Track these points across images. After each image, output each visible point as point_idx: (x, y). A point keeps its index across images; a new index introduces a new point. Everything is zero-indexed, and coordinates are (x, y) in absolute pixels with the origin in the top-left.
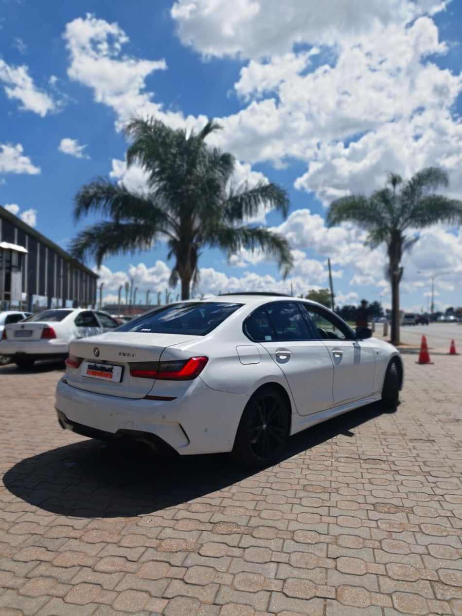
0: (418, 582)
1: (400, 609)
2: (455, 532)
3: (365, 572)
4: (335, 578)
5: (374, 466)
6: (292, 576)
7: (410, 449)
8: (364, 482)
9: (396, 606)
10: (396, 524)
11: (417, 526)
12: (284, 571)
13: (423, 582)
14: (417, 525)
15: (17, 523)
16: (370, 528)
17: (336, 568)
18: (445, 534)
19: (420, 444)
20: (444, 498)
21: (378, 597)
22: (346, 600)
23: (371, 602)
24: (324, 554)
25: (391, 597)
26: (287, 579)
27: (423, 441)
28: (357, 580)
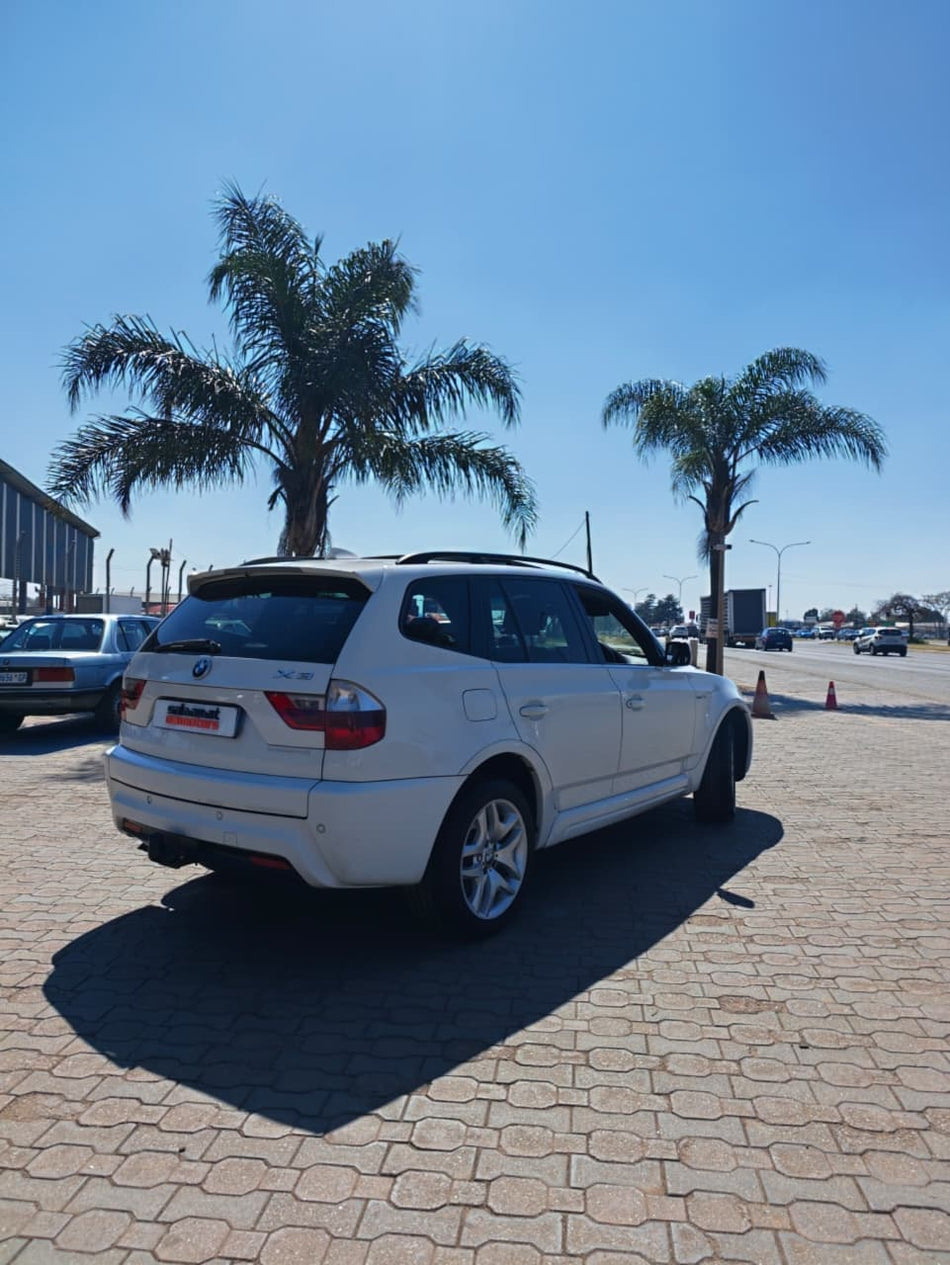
0: (809, 1125)
1: (786, 1172)
2: (860, 1041)
3: (720, 1114)
4: (672, 1127)
5: (709, 929)
6: (599, 1127)
7: (767, 896)
8: (696, 958)
9: (778, 1167)
10: (762, 1032)
11: (797, 1034)
12: (583, 1119)
13: (817, 1126)
14: (795, 1031)
15: (65, 1057)
16: (718, 1040)
17: (670, 1110)
18: (842, 1044)
19: (783, 886)
20: (835, 983)
21: (747, 1154)
22: (696, 1162)
23: (737, 1164)
24: (647, 1087)
25: (769, 1153)
26: (592, 1132)
27: (788, 880)
28: (707, 1129)
